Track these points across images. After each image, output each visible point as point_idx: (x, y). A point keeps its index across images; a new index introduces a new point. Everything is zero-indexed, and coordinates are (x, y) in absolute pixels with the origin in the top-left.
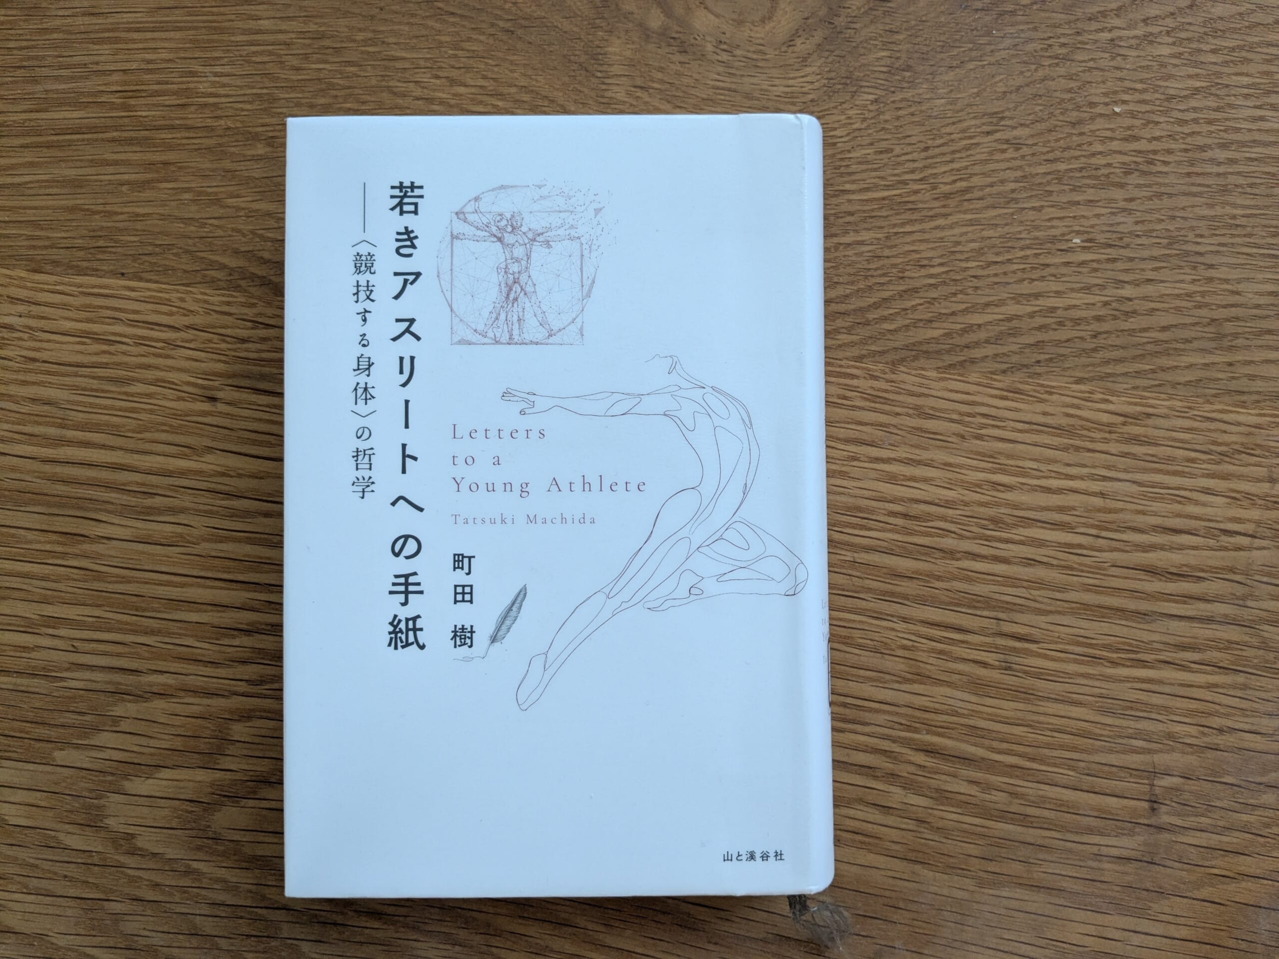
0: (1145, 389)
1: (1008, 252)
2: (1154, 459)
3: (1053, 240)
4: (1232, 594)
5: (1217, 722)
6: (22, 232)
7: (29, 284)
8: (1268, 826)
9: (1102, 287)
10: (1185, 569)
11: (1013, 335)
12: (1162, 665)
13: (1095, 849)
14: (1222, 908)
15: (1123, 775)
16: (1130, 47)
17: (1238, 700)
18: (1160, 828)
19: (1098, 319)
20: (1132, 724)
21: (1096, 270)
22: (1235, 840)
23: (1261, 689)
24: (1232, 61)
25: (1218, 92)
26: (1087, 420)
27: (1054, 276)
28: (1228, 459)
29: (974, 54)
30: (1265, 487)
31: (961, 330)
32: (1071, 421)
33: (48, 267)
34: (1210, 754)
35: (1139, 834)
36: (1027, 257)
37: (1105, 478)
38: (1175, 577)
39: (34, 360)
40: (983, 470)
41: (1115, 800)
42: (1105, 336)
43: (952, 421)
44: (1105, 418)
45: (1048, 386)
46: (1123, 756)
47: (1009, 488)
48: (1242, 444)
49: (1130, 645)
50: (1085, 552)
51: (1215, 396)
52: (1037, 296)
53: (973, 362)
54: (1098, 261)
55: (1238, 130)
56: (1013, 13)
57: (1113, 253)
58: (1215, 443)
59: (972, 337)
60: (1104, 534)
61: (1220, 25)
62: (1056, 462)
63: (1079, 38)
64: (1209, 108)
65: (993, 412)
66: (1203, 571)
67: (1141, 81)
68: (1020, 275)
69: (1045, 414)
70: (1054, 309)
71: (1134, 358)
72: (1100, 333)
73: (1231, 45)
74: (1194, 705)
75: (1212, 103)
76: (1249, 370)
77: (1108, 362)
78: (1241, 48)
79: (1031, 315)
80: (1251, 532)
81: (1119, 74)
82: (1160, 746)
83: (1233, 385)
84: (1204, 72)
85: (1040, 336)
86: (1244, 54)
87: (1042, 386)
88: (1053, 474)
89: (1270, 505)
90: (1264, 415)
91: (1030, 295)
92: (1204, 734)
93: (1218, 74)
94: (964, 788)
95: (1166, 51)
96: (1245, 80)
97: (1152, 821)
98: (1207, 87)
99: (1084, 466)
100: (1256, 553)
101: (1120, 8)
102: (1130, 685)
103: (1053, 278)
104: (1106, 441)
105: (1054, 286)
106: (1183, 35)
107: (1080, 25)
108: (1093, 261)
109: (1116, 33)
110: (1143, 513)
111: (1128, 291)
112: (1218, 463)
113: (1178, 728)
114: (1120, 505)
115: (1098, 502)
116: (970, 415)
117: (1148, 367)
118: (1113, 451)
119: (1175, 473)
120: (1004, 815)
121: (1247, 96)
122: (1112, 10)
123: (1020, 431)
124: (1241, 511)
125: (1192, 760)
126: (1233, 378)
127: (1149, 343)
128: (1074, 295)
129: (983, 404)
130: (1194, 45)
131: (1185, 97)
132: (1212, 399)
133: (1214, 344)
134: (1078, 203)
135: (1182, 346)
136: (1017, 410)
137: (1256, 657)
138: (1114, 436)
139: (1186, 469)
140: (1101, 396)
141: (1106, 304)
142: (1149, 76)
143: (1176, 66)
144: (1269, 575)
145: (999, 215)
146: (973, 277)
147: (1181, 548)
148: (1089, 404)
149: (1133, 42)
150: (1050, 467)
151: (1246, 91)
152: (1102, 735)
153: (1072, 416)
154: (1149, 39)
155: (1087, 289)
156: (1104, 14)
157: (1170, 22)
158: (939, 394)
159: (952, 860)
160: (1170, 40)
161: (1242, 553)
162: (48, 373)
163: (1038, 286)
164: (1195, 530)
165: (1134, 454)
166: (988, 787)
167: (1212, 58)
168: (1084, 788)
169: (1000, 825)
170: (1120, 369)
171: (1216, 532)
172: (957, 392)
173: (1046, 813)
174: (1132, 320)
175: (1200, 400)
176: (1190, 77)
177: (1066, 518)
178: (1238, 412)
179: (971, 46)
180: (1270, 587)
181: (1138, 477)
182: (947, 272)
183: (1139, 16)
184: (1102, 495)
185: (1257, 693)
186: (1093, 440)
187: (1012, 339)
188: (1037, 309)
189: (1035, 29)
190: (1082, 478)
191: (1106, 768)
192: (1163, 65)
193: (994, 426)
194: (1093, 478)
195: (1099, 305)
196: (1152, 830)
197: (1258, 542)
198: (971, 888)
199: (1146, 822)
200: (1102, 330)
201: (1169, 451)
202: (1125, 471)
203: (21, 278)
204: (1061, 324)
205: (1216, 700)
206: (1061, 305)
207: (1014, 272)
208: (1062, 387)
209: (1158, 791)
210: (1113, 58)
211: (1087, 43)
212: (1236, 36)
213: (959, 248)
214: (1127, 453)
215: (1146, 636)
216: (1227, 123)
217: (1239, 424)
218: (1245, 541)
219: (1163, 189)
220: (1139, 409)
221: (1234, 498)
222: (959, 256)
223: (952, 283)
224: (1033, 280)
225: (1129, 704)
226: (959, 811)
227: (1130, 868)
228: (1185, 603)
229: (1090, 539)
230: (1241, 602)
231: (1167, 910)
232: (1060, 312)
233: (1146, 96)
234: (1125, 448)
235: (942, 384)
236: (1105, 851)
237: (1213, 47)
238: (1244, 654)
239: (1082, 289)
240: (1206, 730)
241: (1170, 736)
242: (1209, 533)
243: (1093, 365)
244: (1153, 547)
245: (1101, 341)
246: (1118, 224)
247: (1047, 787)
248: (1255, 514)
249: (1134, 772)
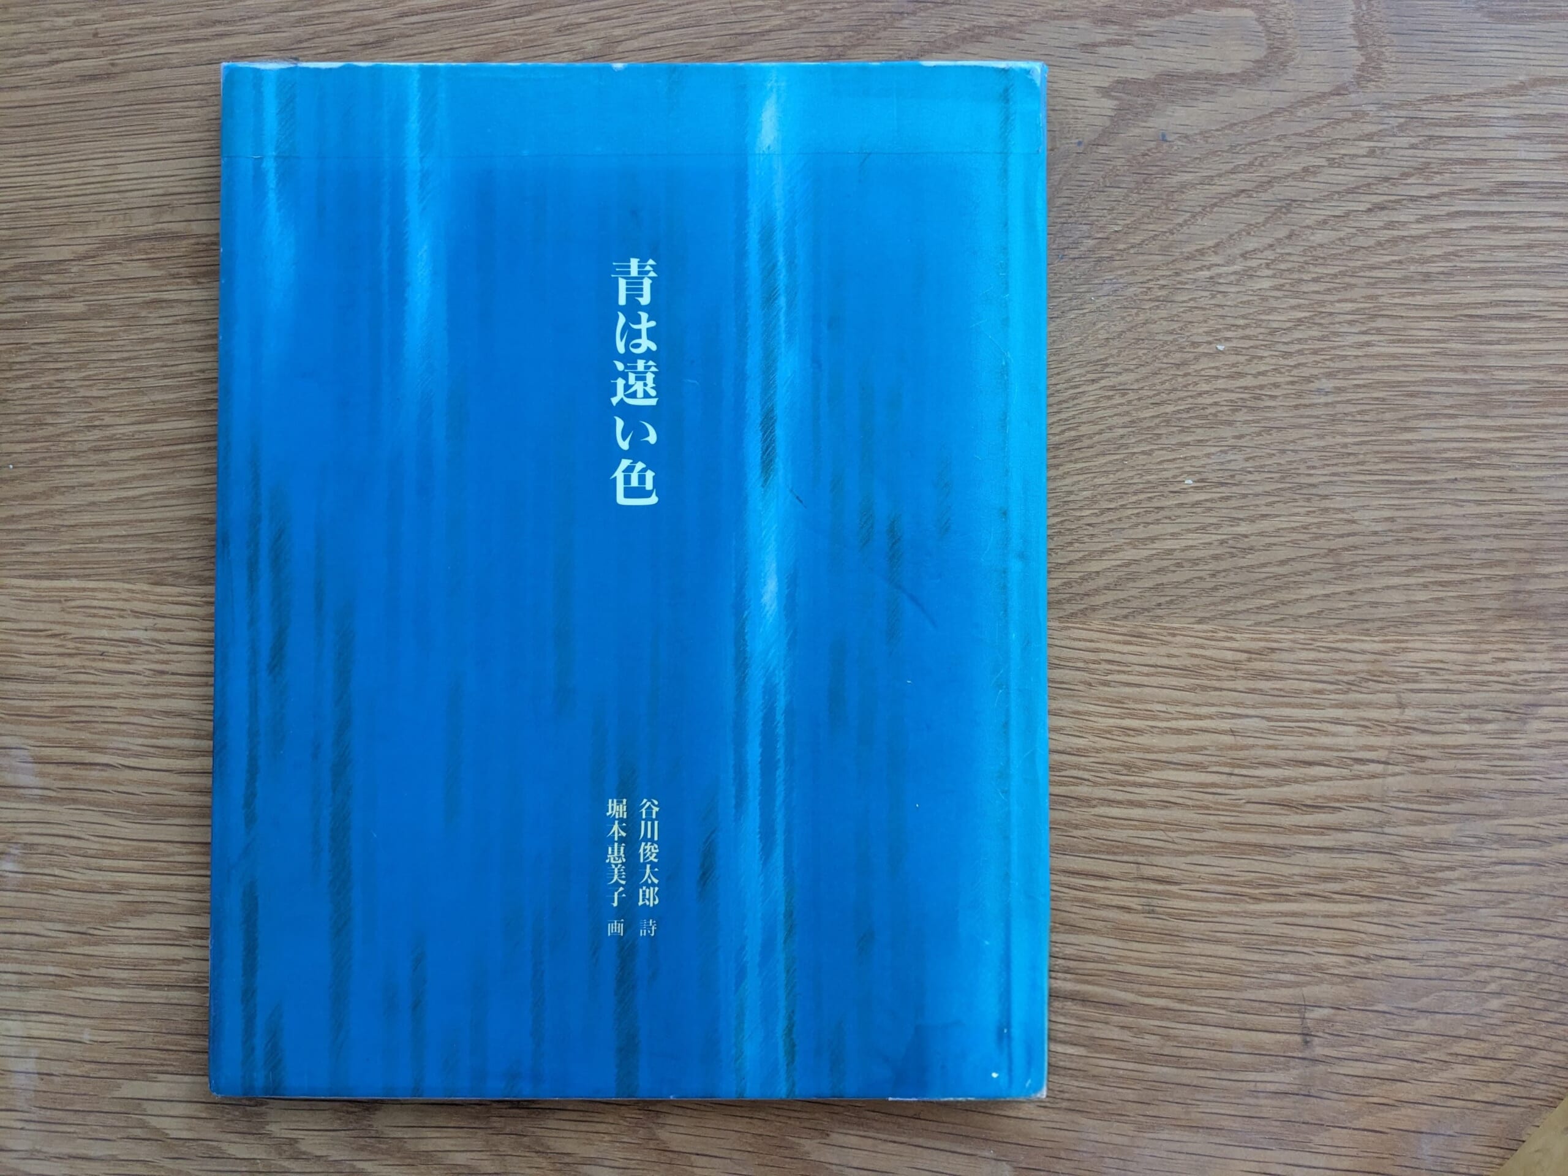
0: (1267, 624)
1: (1121, 498)
2: (1282, 693)
3: (1165, 482)
4: (1368, 822)
5: (1362, 951)
6: (141, 545)
7: (152, 597)
8: (1423, 1051)
9: (1218, 526)
10: (1320, 800)
11: (1134, 580)
12: (1304, 898)
13: (1251, 1086)
14: (1384, 1136)
15: (1273, 1010)
16: (1231, 283)
17: (1382, 927)
18: (1315, 1061)
19: (1216, 557)
20: (1279, 959)
21: (1210, 509)
22: (1391, 1068)
23: (1406, 915)
24: (1335, 289)
25: (1322, 321)
26: (1211, 659)
27: (1170, 518)
28: (1354, 688)
29: (1074, 303)
30: (1395, 713)
31: (1081, 578)
32: (1196, 661)
33: (170, 580)
34: (1360, 983)
35: (1294, 1068)
36: (1140, 502)
37: (1234, 716)
38: (1311, 810)
39: (163, 673)
40: (1112, 716)
41: (1267, 1034)
42: (1224, 574)
43: (1078, 669)
44: (1229, 656)
45: (1170, 629)
46: (1272, 991)
47: (1139, 732)
48: (1369, 672)
49: (1272, 880)
50: (1219, 790)
51: (1337, 626)
52: (1153, 539)
53: (1094, 610)
54: (1211, 500)
55: (1344, 358)
56: (1111, 259)
57: (1225, 491)
58: (1341, 673)
59: (1091, 585)
60: (1237, 771)
61: (1319, 253)
62: (1183, 703)
63: (1178, 279)
64: (1313, 338)
65: (1117, 657)
66: (1338, 801)
67: (1243, 317)
68: (1134, 520)
69: (1169, 656)
70: (1170, 552)
71: (1254, 594)
72: (1219, 572)
73: (1332, 272)
74: (1339, 936)
75: (1315, 332)
76: (1368, 598)
77: (1228, 600)
78: (1343, 274)
79: (1149, 559)
80: (1383, 759)
81: (1220, 312)
82: (1308, 978)
83: (1356, 614)
84: (1307, 302)
85: (1159, 579)
86: (1347, 280)
87: (1165, 628)
88: (1182, 716)
89: (1401, 730)
90: (1388, 641)
91: (1146, 539)
92: (1351, 963)
93: (1322, 303)
94: (1116, 1033)
95: (1266, 284)
96: (1349, 306)
97: (1306, 1054)
98: (1311, 317)
99: (1213, 705)
100: (1390, 780)
101: (1217, 245)
102: (1274, 920)
103: (1168, 521)
104: (1233, 678)
105: (1170, 529)
106: (1283, 266)
107: (1178, 265)
108: (1206, 500)
109: (1215, 271)
110: (1275, 748)
111: (1243, 528)
112: (1346, 692)
113: (1325, 959)
114: (1251, 741)
115: (1228, 739)
116: (1094, 662)
117: (1268, 602)
118: (1240, 688)
119: (1303, 706)
120: (1158, 1058)
121: (1351, 323)
122: (1209, 248)
123: (1147, 675)
124: (1372, 738)
125: (1342, 991)
126: (1356, 607)
127: (1267, 578)
128: (1191, 535)
129: (1107, 651)
130: (1296, 276)
131: (1289, 329)
132: (1335, 630)
133: (1332, 575)
134: (1188, 444)
135: (1302, 579)
136: (1142, 654)
137: (1398, 883)
138: (1240, 673)
139: (1314, 701)
140: (1224, 634)
141: (1222, 542)
142: (1251, 311)
143: (1277, 298)
144: (1405, 800)
145: (1110, 462)
146: (1089, 525)
147: (1315, 779)
148: (1213, 643)
149: (1232, 278)
150: (1178, 709)
151: (1350, 317)
152: (1249, 972)
153: (1196, 656)
154: (1249, 274)
155: (1203, 529)
156: (1202, 252)
157: (1270, 255)
158: (1063, 643)
159: (1109, 1107)
160: (1270, 272)
161: (1376, 781)
162: (178, 684)
163: (1154, 530)
164: (1328, 761)
165: (1261, 690)
166: (1141, 1032)
167: (1315, 287)
168: (1236, 1026)
169: (1156, 1069)
170: (1241, 606)
171: (1349, 762)
172: (1080, 640)
173: (1200, 1053)
174: (1249, 556)
175: (1323, 631)
176: (1293, 308)
177: (1198, 758)
178: (1363, 641)
179: (1070, 295)
180: (1408, 813)
181: (1267, 712)
182: (1062, 522)
183: (1236, 251)
184: (1232, 732)
185: (1402, 919)
186: (1219, 678)
187: (1131, 584)
188: (1154, 552)
189: (1133, 273)
190: (1211, 717)
191: (1257, 1004)
192: (1264, 299)
193: (1119, 672)
194: (1222, 716)
195: (1216, 543)
196: (1306, 1063)
197: (1391, 769)
198: (1131, 1133)
199: (1300, 1055)
200: (1220, 569)
201: (1296, 685)
202: (1254, 707)
203: (144, 591)
204: (1179, 565)
205: (1361, 929)
206: (1178, 547)
207: (1129, 517)
208: (1183, 628)
209: (1309, 1023)
210: (1213, 297)
211: (1186, 283)
212: (1337, 263)
213: (1072, 497)
214: (1254, 689)
215: (1286, 870)
216: (1333, 352)
217: (1363, 652)
218: (1379, 768)
219: (1271, 424)
220: (1263, 644)
221: (1364, 726)
222: (1072, 506)
223: (1068, 533)
224: (1148, 523)
225: (1274, 939)
226: (1114, 1057)
227: (1287, 1101)
228: (1322, 834)
229: (1224, 777)
230: (1379, 830)
231: (1328, 1142)
232: (1177, 554)
233: (1248, 332)
234: (1252, 684)
235: (1065, 633)
236: (1261, 1087)
237: (1315, 275)
238: (1387, 881)
239: (1197, 529)
240: (1353, 960)
241: (1318, 968)
242: (1342, 763)
243: (1214, 604)
244: (1287, 781)
245: (1221, 580)
246: (1230, 461)
247: (1199, 1028)
248: (1387, 741)
249: (1284, 1006)
